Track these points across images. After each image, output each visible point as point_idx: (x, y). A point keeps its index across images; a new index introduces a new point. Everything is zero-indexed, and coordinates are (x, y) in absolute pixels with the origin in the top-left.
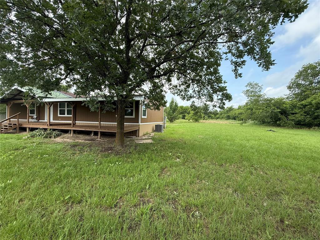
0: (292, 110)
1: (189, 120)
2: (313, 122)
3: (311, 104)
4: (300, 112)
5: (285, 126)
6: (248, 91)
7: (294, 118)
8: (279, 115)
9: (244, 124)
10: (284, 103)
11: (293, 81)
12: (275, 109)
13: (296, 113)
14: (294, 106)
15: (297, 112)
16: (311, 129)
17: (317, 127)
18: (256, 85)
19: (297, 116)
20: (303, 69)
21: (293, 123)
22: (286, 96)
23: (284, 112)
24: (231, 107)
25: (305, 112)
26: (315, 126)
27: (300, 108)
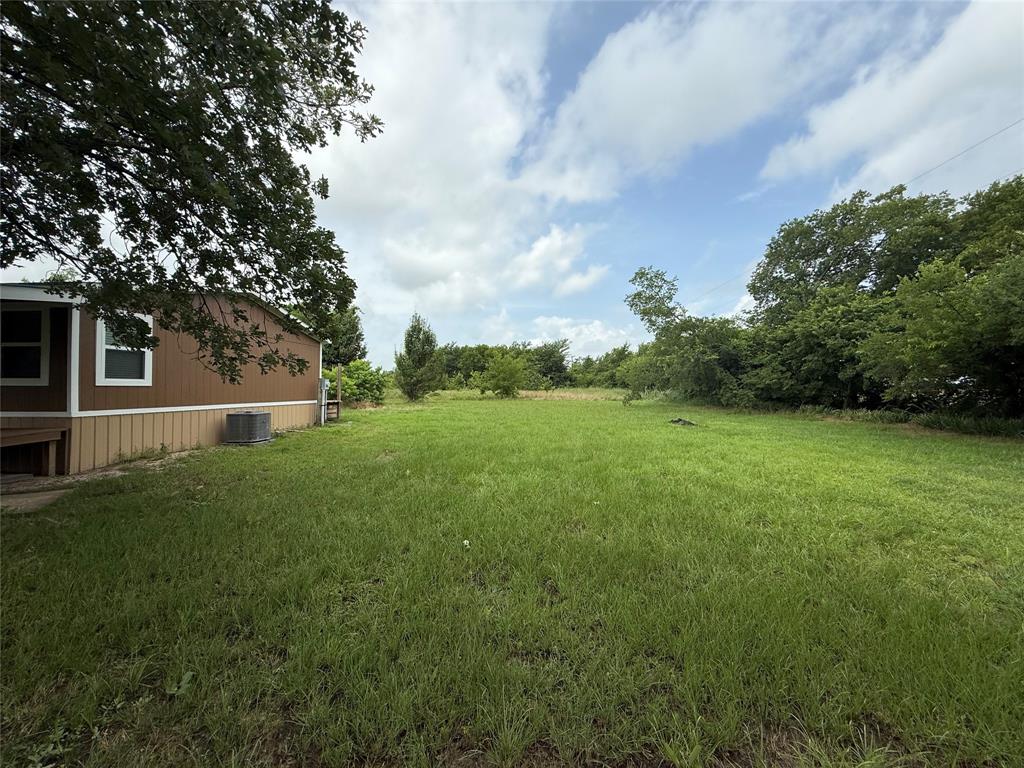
0: (755, 354)
1: (483, 392)
2: (801, 392)
3: (793, 337)
4: (771, 361)
5: (732, 406)
6: (639, 295)
7: (754, 380)
8: (719, 370)
9: (633, 402)
10: (736, 334)
11: (760, 271)
12: (704, 353)
13: (762, 365)
14: (757, 343)
15: (764, 361)
16: (798, 413)
17: (809, 407)
18: (658, 275)
19: (763, 372)
20: (782, 234)
21: (751, 394)
22: (749, 315)
23: (733, 364)
24: (624, 349)
25: (783, 363)
26: (806, 403)
27: (774, 349)
